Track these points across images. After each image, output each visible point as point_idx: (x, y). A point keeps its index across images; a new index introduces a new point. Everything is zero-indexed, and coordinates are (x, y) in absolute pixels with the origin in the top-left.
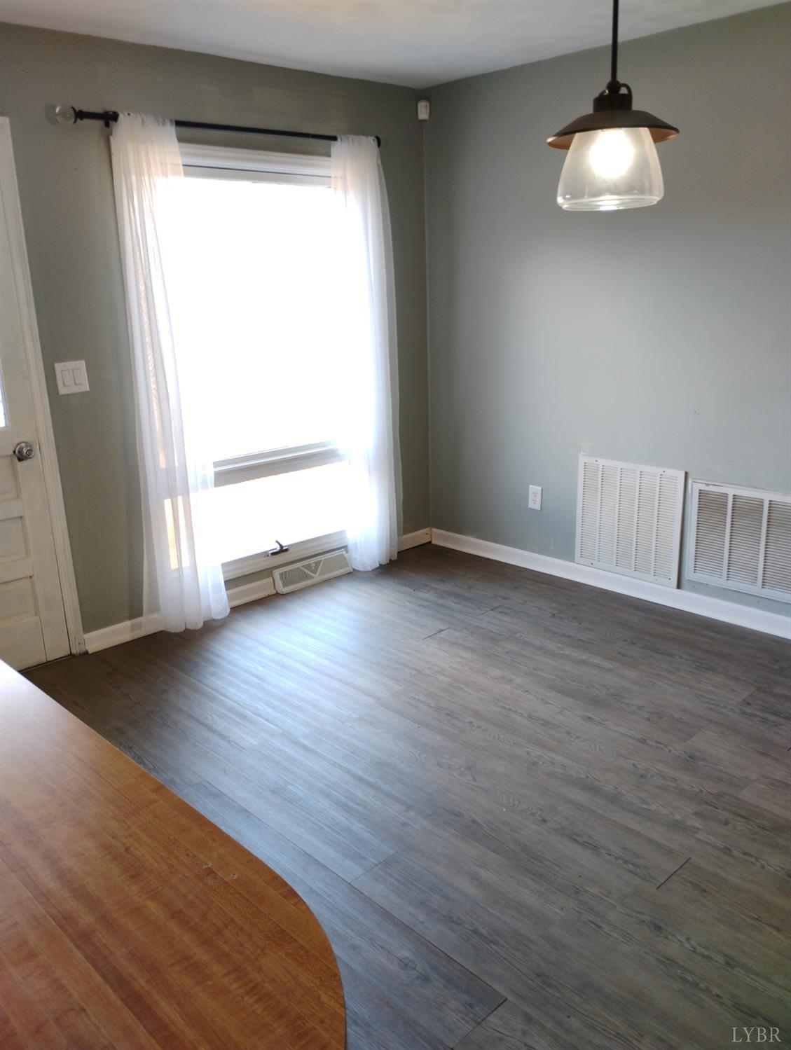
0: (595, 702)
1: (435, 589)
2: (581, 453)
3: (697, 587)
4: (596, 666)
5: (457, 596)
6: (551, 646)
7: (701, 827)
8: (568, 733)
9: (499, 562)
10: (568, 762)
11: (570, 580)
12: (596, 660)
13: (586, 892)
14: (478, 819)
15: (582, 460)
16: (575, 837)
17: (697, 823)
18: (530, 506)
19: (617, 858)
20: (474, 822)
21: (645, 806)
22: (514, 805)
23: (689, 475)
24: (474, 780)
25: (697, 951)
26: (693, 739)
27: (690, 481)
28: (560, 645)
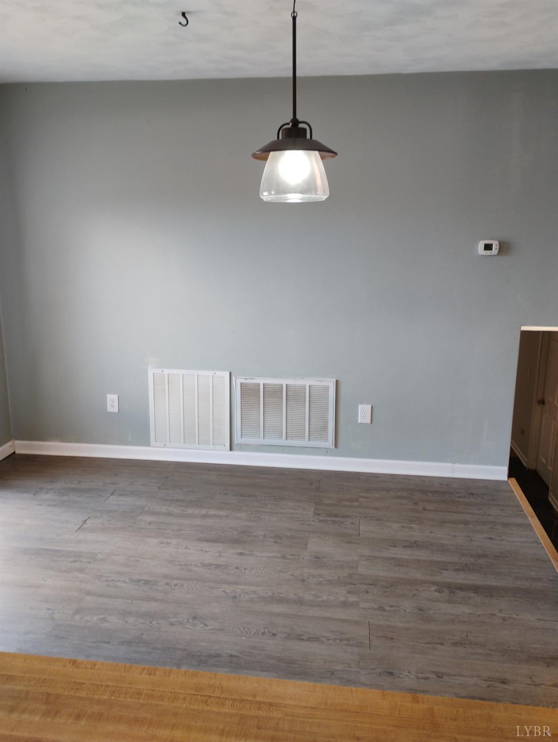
0: (235, 542)
1: (51, 489)
2: (150, 366)
3: (244, 447)
4: (216, 516)
5: (75, 490)
6: (176, 510)
7: (358, 600)
8: (237, 568)
9: (86, 457)
10: (254, 588)
11: (150, 461)
12: (212, 512)
13: (337, 670)
14: (233, 653)
15: (151, 372)
16: (300, 637)
17: (352, 599)
18: (108, 411)
19: (335, 640)
20: (231, 656)
21: (320, 599)
22: (247, 633)
23: (232, 374)
24: (206, 625)
25: (419, 677)
26: (309, 546)
27: (234, 378)
28: (181, 508)
